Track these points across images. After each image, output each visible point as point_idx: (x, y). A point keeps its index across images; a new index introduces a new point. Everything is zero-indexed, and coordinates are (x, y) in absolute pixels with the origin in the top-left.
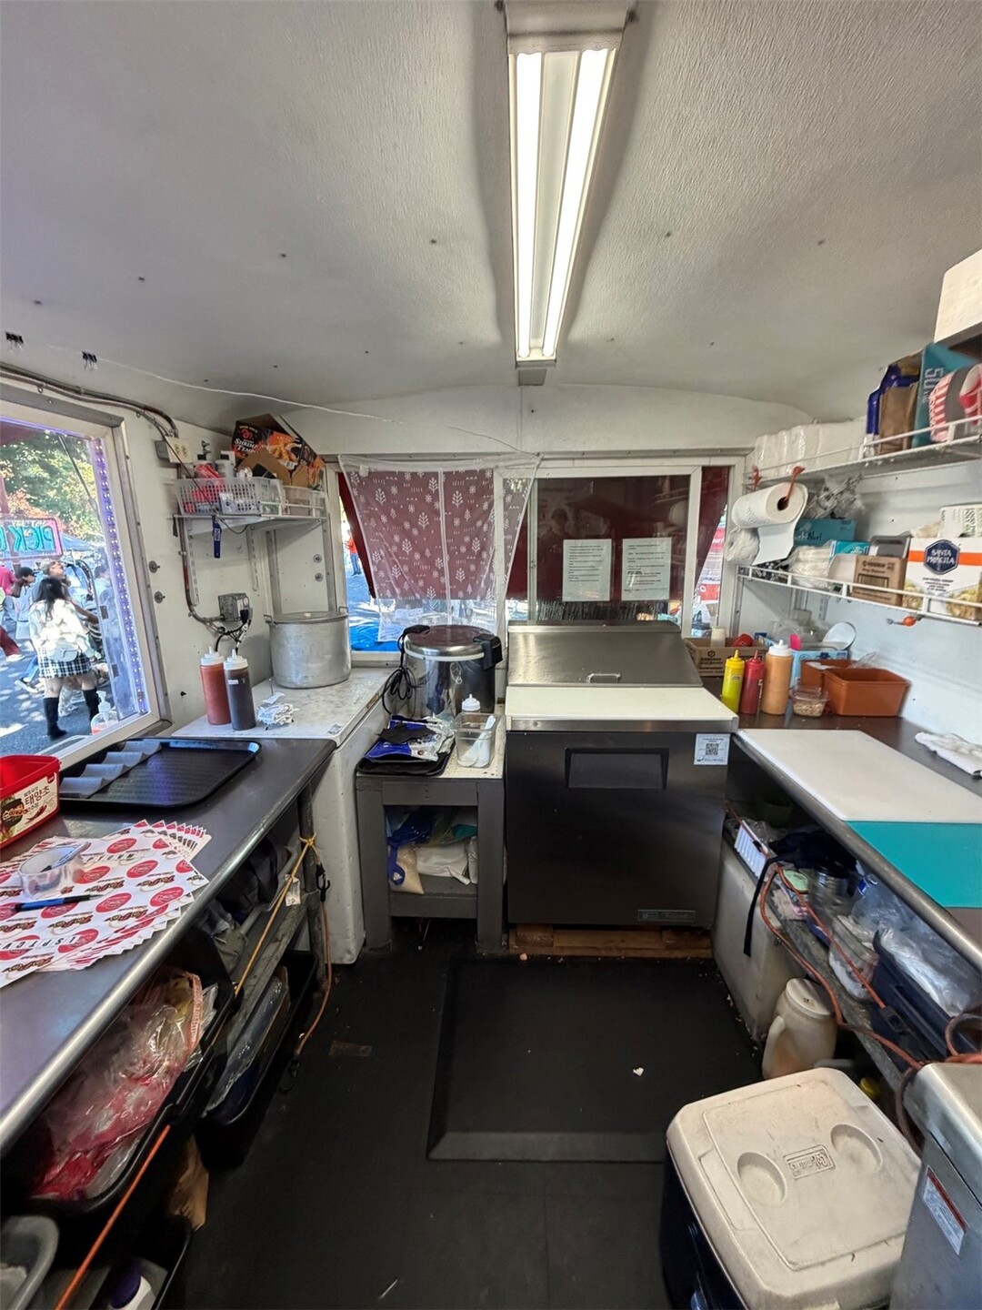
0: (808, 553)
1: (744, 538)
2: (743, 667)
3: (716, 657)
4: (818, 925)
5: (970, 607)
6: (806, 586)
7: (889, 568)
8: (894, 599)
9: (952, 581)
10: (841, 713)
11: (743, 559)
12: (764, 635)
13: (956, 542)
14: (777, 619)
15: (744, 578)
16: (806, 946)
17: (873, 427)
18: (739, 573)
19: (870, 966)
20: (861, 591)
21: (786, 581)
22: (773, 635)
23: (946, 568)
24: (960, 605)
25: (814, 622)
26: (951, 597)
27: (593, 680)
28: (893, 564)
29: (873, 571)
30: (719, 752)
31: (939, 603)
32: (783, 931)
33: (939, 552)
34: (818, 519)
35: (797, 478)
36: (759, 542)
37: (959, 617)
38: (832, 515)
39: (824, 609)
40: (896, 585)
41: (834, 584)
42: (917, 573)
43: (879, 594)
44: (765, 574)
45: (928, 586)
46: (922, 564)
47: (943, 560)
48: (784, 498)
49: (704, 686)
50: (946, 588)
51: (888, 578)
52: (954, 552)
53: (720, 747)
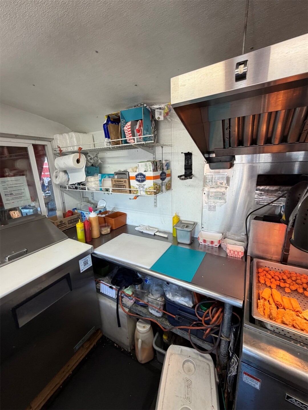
0: (91, 179)
1: (62, 174)
2: (83, 225)
3: (63, 223)
4: (140, 301)
5: (152, 191)
6: (94, 190)
7: (124, 182)
8: (128, 191)
9: (145, 185)
10: (114, 229)
11: (63, 183)
12: (76, 209)
13: (144, 173)
14: (78, 202)
15: (63, 190)
16: (140, 311)
17: (107, 135)
18: (61, 188)
19: (162, 305)
20: (116, 190)
21: (85, 189)
22: (79, 209)
23: (143, 181)
24: (149, 191)
25: (90, 201)
26: (146, 189)
27: (10, 259)
28: (126, 181)
29: (119, 183)
30: (88, 262)
31: (143, 191)
32: (130, 311)
33: (140, 176)
34: (89, 167)
35: (81, 151)
36: (68, 176)
37: (150, 195)
38: (92, 165)
39: (93, 196)
40: (128, 187)
41: (105, 189)
42: (134, 183)
43: (123, 191)
44: (74, 188)
45: (138, 187)
46: (135, 180)
47: (141, 179)
48: (78, 159)
49: (69, 238)
50: (144, 187)
51: (125, 185)
52: (144, 176)
53: (88, 260)
